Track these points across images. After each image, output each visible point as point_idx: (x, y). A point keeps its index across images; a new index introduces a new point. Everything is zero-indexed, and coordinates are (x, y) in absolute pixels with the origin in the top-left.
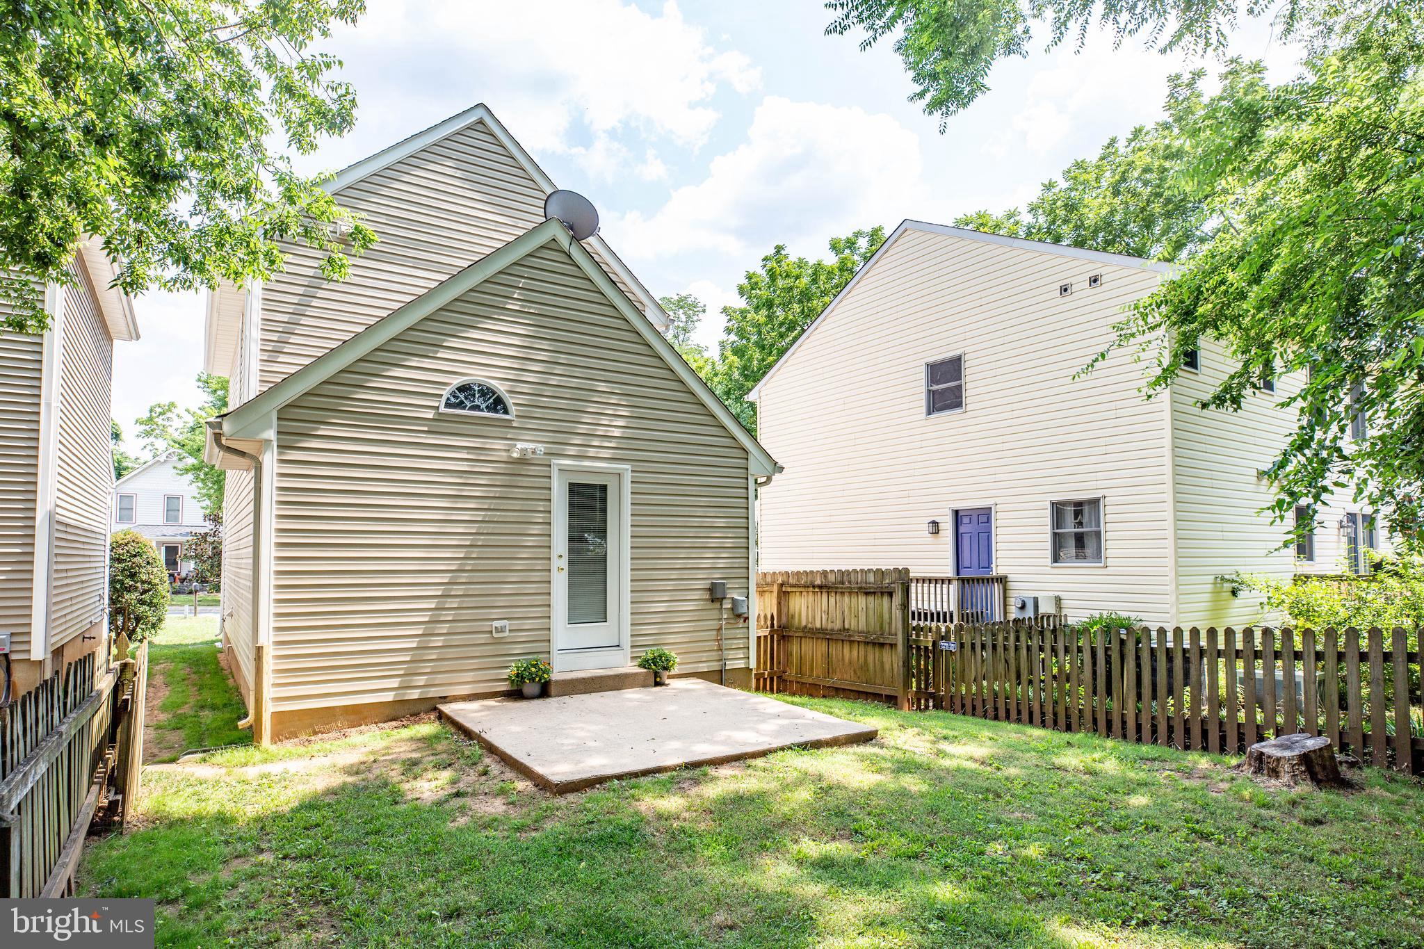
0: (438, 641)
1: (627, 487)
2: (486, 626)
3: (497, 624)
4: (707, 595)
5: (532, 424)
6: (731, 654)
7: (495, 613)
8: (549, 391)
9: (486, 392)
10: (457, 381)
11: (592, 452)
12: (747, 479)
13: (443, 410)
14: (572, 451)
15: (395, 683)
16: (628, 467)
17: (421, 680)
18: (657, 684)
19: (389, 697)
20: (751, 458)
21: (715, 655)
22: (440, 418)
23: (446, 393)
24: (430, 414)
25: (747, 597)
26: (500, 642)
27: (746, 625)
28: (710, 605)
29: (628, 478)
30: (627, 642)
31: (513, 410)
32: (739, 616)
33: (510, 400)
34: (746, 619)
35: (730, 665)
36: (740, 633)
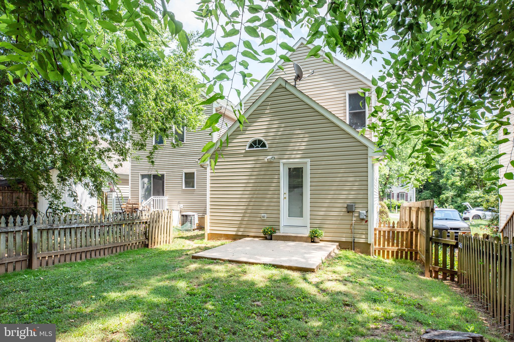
0: (246, 219)
1: (309, 167)
2: (259, 215)
3: (263, 215)
4: (345, 210)
5: (273, 149)
6: (358, 236)
7: (262, 211)
8: (278, 137)
9: (260, 141)
10: (251, 140)
11: (293, 156)
12: (367, 159)
13: (247, 149)
14: (286, 156)
15: (236, 229)
16: (309, 160)
17: (242, 230)
18: (313, 242)
19: (234, 233)
20: (369, 149)
21: (349, 235)
22: (247, 152)
23: (248, 144)
24: (244, 151)
25: (367, 212)
26: (263, 221)
27: (366, 224)
28: (347, 214)
29: (309, 164)
30: (309, 225)
31: (267, 145)
32: (363, 219)
33: (266, 143)
34: (367, 221)
35: (356, 240)
36: (363, 227)
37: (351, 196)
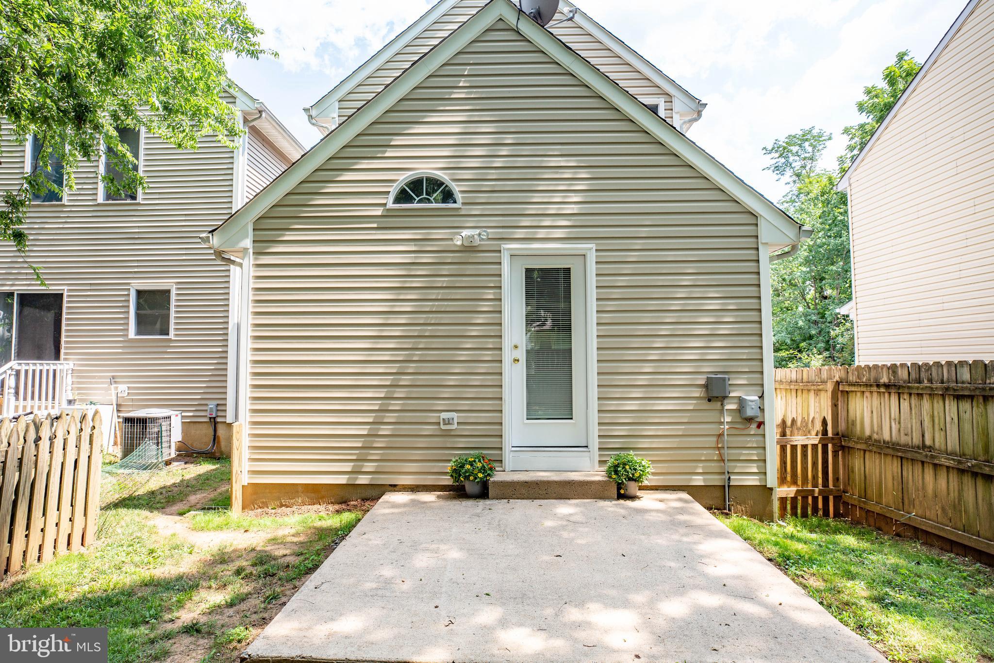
0: (385, 430)
1: (592, 268)
2: (432, 417)
3: (444, 415)
4: (697, 393)
5: (476, 210)
6: (739, 467)
7: (440, 405)
8: (493, 174)
9: (435, 184)
10: (403, 178)
11: (542, 233)
12: (757, 249)
13: (390, 205)
14: (520, 233)
15: (348, 466)
16: (592, 245)
17: (369, 467)
18: (620, 497)
19: (342, 480)
20: (762, 223)
21: (714, 466)
22: (389, 214)
23: (394, 190)
24: (379, 212)
25: (761, 397)
26: (447, 434)
27: (760, 431)
28: (706, 405)
29: (592, 258)
30: (595, 443)
31: (459, 197)
32: (750, 420)
33: (456, 188)
34: (760, 424)
35: (736, 481)
36: (753, 442)
37: (713, 355)
